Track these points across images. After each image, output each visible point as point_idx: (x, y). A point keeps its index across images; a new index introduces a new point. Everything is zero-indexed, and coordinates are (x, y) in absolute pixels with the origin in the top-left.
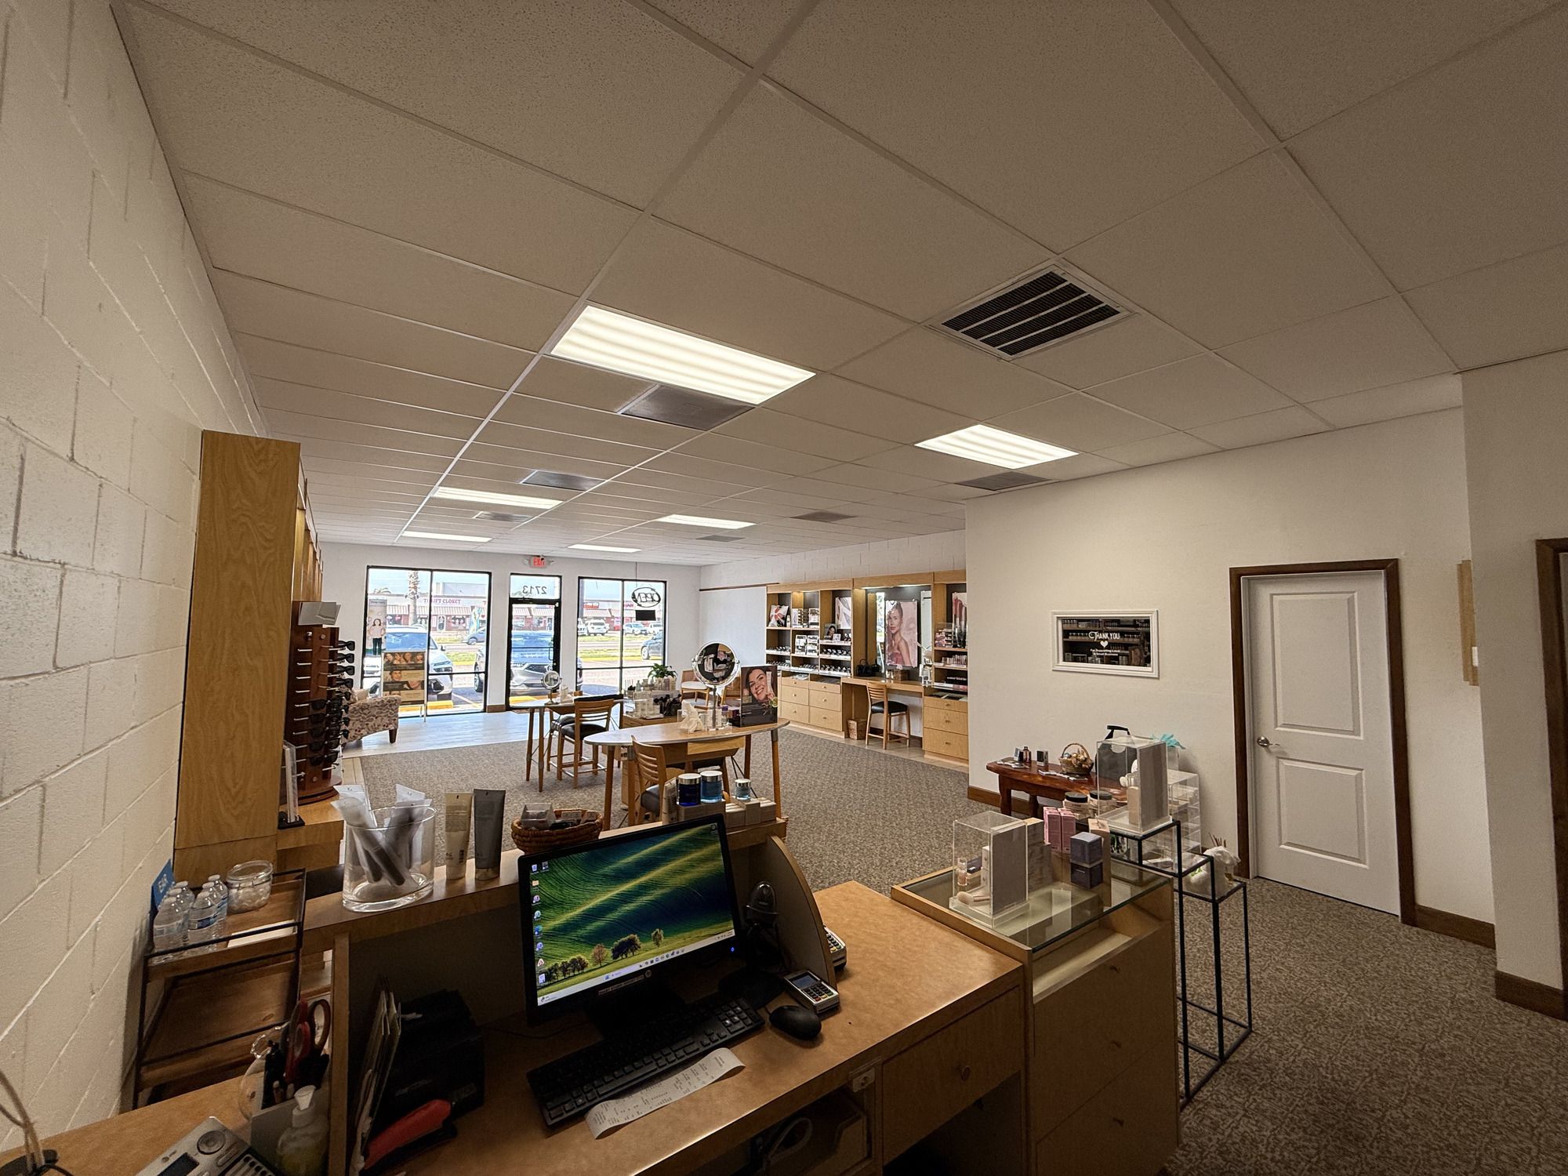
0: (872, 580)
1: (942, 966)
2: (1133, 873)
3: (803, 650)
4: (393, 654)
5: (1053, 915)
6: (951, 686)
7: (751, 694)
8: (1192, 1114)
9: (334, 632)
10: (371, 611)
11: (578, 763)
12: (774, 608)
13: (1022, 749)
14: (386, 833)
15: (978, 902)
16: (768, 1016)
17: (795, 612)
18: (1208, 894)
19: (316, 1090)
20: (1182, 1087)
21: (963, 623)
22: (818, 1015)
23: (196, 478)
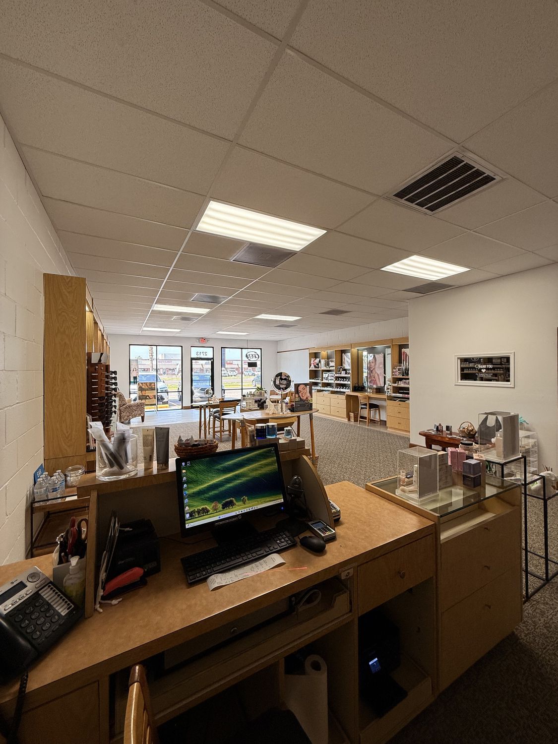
0: (360, 344)
1: (391, 522)
2: (498, 482)
3: (327, 380)
4: (142, 383)
5: (453, 501)
6: (401, 395)
7: (299, 396)
8: (529, 607)
9: (107, 367)
10: (132, 365)
11: (221, 431)
12: (313, 359)
13: (438, 425)
14: (113, 444)
15: (411, 492)
16: (299, 540)
17: (323, 362)
18: (541, 495)
19: (79, 559)
20: (524, 593)
21: (407, 364)
22: (324, 541)
23: (42, 294)
